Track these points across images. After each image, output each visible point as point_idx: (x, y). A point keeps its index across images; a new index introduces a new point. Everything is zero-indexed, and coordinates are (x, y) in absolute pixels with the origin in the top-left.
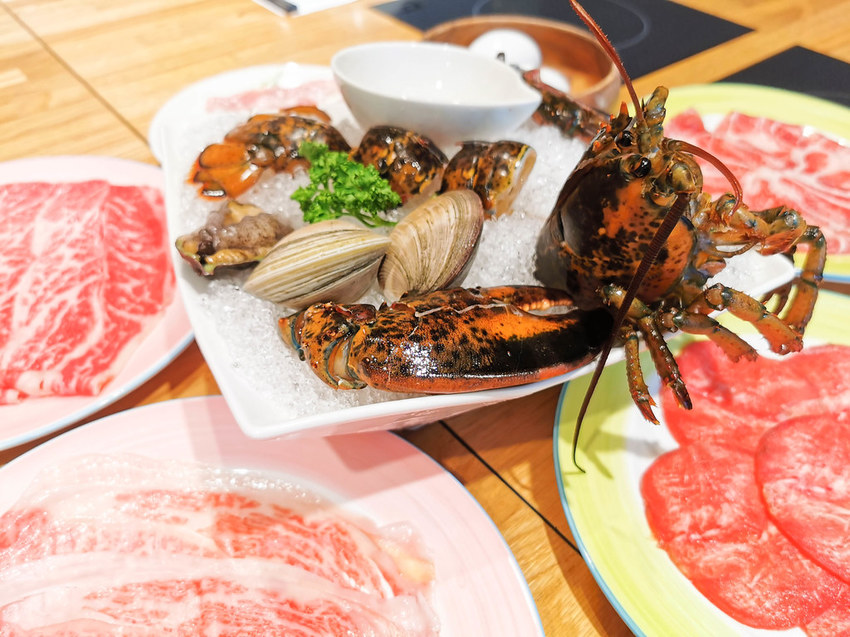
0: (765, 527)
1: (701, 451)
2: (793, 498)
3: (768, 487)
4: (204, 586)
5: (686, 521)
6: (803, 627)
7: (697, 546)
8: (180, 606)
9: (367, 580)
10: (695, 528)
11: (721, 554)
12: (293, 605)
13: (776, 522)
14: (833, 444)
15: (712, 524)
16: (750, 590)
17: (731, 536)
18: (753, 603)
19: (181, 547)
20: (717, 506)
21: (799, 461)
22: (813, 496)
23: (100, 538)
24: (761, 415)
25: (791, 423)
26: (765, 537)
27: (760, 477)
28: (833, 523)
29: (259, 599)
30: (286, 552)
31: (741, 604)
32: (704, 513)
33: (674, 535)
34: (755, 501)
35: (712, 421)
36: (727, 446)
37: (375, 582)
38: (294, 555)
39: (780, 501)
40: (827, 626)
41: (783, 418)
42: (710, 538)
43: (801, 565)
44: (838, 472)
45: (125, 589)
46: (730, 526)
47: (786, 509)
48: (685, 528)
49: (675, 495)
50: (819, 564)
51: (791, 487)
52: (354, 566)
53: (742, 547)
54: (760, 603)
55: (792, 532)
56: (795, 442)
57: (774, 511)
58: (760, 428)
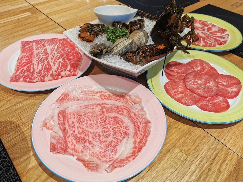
0: (187, 91)
1: (174, 80)
2: (191, 85)
3: (186, 84)
4: (101, 104)
5: (173, 92)
6: (195, 104)
7: (175, 95)
8: (97, 107)
9: (130, 103)
10: (175, 92)
11: (180, 96)
12: (117, 106)
13: (188, 90)
14: (197, 76)
15: (178, 91)
16: (186, 100)
17: (181, 93)
18: (187, 101)
19: (95, 99)
20: (178, 89)
21: (191, 79)
22: (194, 85)
23: (79, 99)
24: (183, 73)
25: (189, 73)
26: (187, 92)
27: (185, 83)
28: (198, 88)
29: (111, 106)
30: (114, 99)
31: (185, 102)
32: (176, 90)
33: (171, 94)
34: (185, 87)
35: (175, 75)
36: (178, 79)
37: (131, 103)
38: (116, 99)
39: (189, 86)
40: (199, 103)
41: (187, 73)
42: (177, 94)
43: (194, 95)
44: (198, 80)
45: (86, 105)
46: (181, 91)
47: (190, 87)
48: (173, 93)
49: (170, 88)
50: (197, 94)
51: (190, 83)
52: (127, 101)
53: (183, 94)
54: (188, 101)
55: (192, 90)
56: (190, 76)
57: (188, 88)
58: (183, 75)
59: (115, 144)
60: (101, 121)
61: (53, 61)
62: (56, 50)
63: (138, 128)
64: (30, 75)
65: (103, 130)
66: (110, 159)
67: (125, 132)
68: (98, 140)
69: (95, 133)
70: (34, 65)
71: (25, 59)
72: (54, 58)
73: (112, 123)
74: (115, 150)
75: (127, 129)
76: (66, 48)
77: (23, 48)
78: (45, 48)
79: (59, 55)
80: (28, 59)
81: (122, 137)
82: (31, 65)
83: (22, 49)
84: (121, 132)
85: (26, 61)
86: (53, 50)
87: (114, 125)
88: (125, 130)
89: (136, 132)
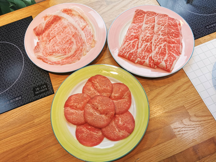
59: (55, 52)
60: (66, 37)
61: (155, 45)
62: (162, 30)
63: (73, 57)
64: (134, 54)
65: (61, 42)
66: (45, 55)
67: (65, 52)
68: (53, 43)
69: (56, 40)
70: (139, 42)
71: (134, 31)
72: (157, 41)
73: (67, 43)
74: (52, 54)
75: (68, 52)
76: (172, 30)
77: (135, 17)
78: (153, 24)
79: (163, 38)
80: (136, 32)
81: (62, 52)
82: (137, 40)
83: (134, 19)
84: (65, 50)
85: (134, 35)
86: (160, 30)
87: (67, 45)
88: (67, 51)
89: (70, 57)
